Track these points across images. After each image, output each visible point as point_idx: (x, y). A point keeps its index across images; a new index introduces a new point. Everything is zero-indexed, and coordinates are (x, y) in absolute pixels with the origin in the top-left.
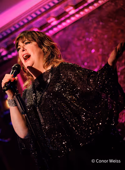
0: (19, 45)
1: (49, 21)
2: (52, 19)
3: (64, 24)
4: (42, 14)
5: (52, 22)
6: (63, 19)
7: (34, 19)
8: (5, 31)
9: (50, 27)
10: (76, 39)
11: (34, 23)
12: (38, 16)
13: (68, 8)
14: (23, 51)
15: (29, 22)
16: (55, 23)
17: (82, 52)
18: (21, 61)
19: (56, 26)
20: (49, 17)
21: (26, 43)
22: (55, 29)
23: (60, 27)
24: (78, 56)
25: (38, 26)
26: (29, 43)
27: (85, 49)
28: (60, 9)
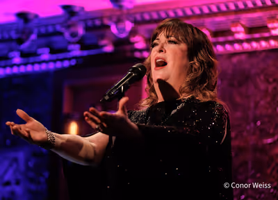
0: (158, 39)
1: (233, 29)
2: (240, 28)
3: (255, 45)
4: (228, 12)
5: (238, 32)
6: (257, 36)
7: (211, 14)
8: (158, 12)
9: (230, 38)
10: (262, 77)
11: (208, 20)
12: (220, 12)
13: (273, 22)
14: (161, 51)
15: (202, 15)
16: (241, 36)
17: (262, 103)
18: (150, 64)
19: (240, 42)
20: (236, 22)
21: (170, 42)
22: (237, 46)
23: (246, 46)
24: (252, 105)
25: (213, 29)
26: (175, 43)
27: (269, 99)
28: (260, 18)
